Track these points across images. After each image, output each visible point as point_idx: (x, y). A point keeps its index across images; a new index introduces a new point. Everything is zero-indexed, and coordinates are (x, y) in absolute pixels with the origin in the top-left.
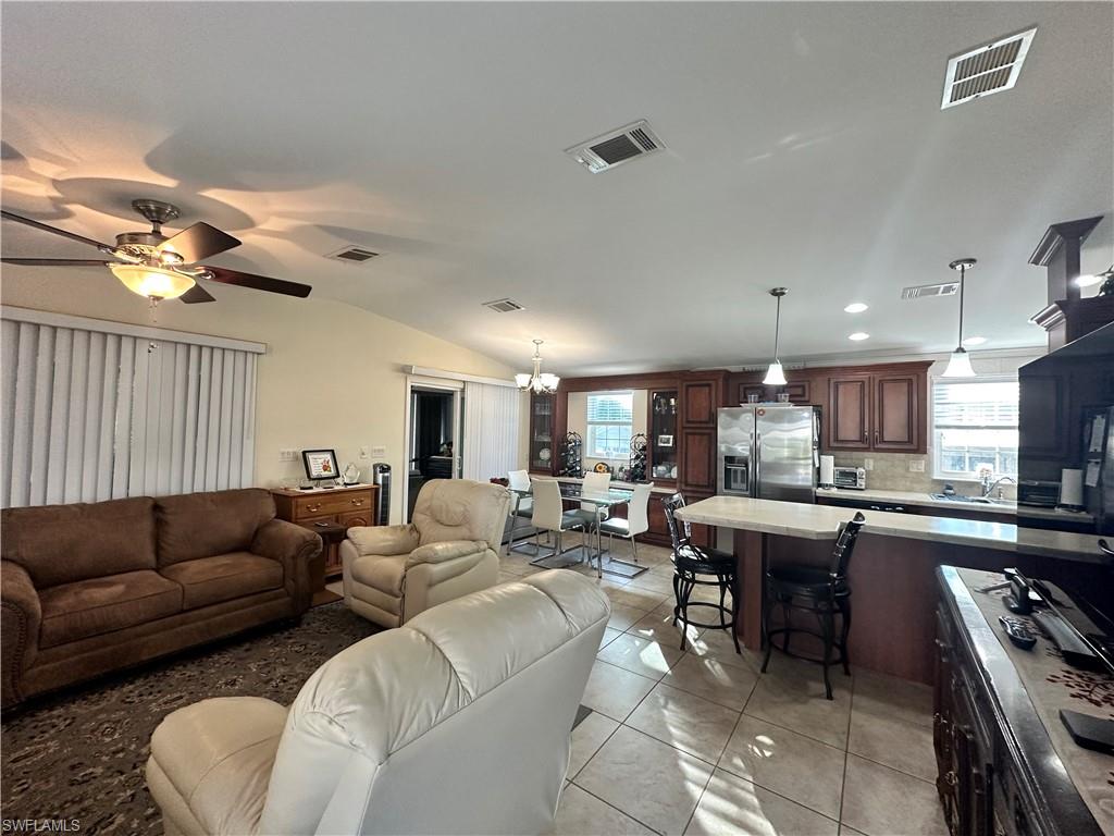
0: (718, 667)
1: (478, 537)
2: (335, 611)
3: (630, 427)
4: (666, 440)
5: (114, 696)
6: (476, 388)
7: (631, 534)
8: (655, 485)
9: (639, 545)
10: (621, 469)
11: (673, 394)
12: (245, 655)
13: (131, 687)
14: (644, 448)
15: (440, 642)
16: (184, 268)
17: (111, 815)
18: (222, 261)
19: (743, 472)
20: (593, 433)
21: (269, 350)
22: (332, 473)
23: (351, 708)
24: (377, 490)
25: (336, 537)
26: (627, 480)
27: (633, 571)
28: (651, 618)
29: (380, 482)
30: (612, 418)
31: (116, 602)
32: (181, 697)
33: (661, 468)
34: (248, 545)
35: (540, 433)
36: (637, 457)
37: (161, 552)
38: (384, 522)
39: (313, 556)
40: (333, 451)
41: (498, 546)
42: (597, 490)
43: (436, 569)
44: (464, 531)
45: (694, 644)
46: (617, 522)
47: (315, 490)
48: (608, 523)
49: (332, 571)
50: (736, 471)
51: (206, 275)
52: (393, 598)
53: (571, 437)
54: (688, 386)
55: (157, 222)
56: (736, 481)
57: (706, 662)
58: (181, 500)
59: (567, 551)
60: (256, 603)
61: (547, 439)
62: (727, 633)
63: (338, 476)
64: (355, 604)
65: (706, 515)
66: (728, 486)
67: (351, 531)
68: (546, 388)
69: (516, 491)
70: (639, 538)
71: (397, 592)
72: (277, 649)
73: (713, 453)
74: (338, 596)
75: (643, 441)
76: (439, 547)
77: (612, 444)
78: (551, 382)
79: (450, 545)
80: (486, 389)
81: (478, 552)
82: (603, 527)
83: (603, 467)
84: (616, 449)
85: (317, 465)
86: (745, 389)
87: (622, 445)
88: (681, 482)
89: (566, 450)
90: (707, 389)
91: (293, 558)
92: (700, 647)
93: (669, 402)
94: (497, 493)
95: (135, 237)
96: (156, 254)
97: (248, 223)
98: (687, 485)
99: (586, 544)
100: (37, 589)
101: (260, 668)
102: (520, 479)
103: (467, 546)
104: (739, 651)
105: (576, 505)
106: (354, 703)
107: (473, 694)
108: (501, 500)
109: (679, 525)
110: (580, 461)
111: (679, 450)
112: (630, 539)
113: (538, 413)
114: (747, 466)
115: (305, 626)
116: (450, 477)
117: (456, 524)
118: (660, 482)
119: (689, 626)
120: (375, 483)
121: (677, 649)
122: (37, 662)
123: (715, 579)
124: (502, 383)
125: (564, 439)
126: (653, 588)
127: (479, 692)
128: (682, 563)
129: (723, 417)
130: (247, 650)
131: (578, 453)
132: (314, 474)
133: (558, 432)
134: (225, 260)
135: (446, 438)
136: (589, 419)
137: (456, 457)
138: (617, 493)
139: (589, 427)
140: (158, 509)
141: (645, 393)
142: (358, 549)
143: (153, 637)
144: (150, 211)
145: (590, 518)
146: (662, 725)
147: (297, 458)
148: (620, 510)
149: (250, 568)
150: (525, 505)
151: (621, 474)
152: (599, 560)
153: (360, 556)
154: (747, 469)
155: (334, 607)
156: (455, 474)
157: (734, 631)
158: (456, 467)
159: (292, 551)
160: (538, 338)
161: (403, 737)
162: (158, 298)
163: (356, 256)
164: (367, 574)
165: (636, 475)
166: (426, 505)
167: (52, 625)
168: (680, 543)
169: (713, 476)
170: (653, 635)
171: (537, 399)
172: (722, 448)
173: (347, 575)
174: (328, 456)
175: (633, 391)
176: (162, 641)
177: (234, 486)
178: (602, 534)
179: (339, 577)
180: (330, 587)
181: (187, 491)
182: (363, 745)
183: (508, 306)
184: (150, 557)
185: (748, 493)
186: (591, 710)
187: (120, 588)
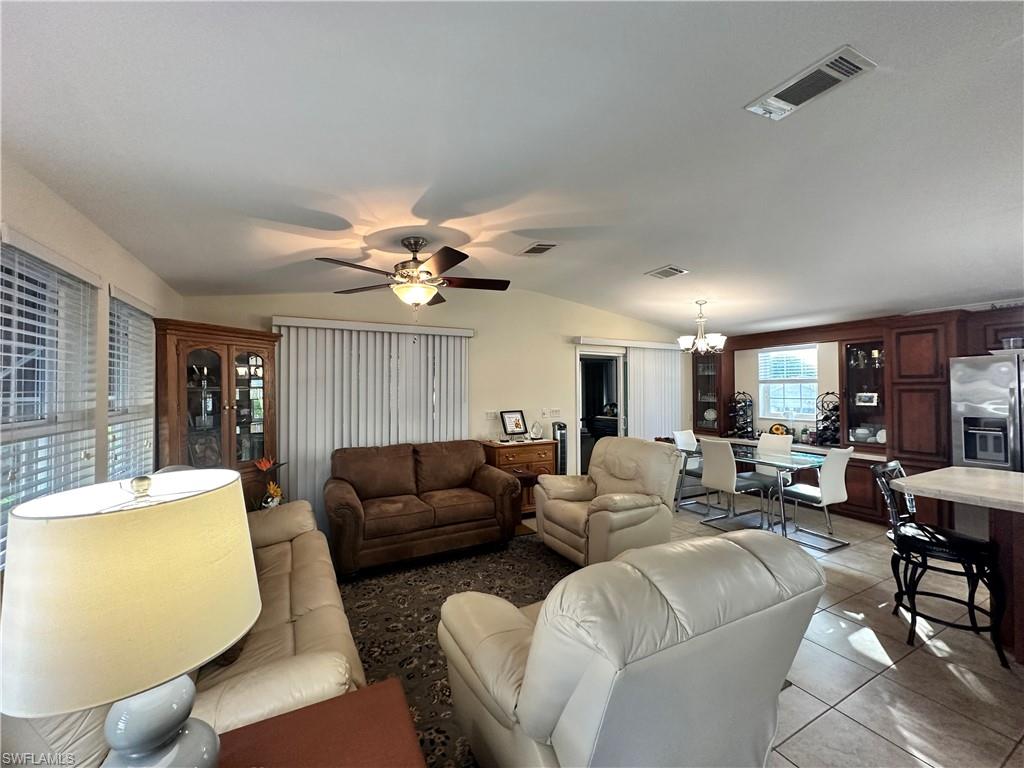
0: (970, 677)
1: (651, 492)
2: (531, 542)
3: (816, 385)
4: (868, 399)
5: (401, 578)
6: (637, 352)
7: (824, 504)
8: (855, 451)
9: (833, 516)
10: (804, 431)
11: (878, 345)
12: (473, 565)
13: (409, 574)
14: (836, 408)
15: (655, 579)
16: (432, 281)
17: (410, 658)
18: (455, 272)
19: (996, 438)
20: (767, 391)
21: (476, 333)
22: (522, 429)
23: (593, 618)
24: (556, 444)
25: (530, 482)
26: (813, 444)
27: (827, 545)
28: (860, 601)
29: (558, 437)
30: (790, 376)
31: (399, 514)
32: (438, 588)
33: (861, 432)
34: (470, 482)
35: (704, 393)
36: (826, 419)
37: (419, 483)
38: (563, 472)
39: (514, 495)
40: (521, 412)
41: (671, 502)
42: (775, 454)
43: (615, 517)
44: (638, 486)
45: (928, 642)
46: (803, 489)
47: (511, 443)
48: (793, 488)
49: (527, 509)
50: (983, 437)
51: (443, 284)
52: (577, 537)
53: (739, 397)
54: (899, 335)
55: (415, 251)
56: (984, 448)
57: (951, 667)
58: (428, 446)
59: (741, 514)
60: (477, 528)
61: (712, 399)
62: (984, 639)
63: (526, 432)
64: (548, 538)
65: (943, 488)
66: (971, 454)
67: (541, 478)
68: (713, 348)
69: (683, 451)
70: (833, 509)
71: (581, 532)
72: (494, 565)
73: (943, 414)
74: (531, 530)
75: (834, 400)
76: (617, 497)
77: (791, 404)
78: (718, 342)
79: (626, 497)
80: (648, 354)
81: (653, 505)
82: (787, 493)
83: (783, 429)
84: (798, 410)
85: (511, 421)
86: (997, 332)
87: (805, 406)
88: (893, 448)
89: (734, 410)
90: (930, 336)
91: (501, 495)
92: (940, 648)
93: (870, 354)
94: (668, 452)
95: (404, 265)
96: (415, 274)
97: (466, 239)
98: (901, 450)
99: (765, 509)
100: (361, 501)
101: (485, 577)
102: (686, 439)
103: (642, 499)
104: (1005, 663)
105: (751, 467)
106: (595, 615)
107: (690, 632)
108: (672, 458)
109: (898, 497)
110: (752, 422)
111: (888, 410)
112: (821, 509)
113: (701, 373)
114: (1004, 429)
115: (511, 551)
116: (616, 435)
117: (631, 479)
118: (861, 446)
119: (919, 619)
120: (554, 439)
121: (904, 643)
122: (364, 548)
123: (959, 568)
124: (662, 346)
125: (732, 399)
126: (859, 567)
127: (696, 631)
128: (903, 543)
129: (958, 369)
130: (475, 562)
131: (749, 413)
132: (509, 430)
133: (725, 391)
134: (459, 271)
135: (608, 400)
136: (761, 378)
137: (621, 417)
138: (800, 457)
139: (762, 386)
140: (415, 451)
141: (835, 345)
142: (547, 494)
143: (419, 542)
144: (411, 244)
145: (767, 481)
146: (889, 723)
147: (496, 417)
148: (809, 476)
149: (473, 501)
150: (693, 464)
151: (804, 437)
152: (784, 528)
153: (549, 499)
154: (1006, 436)
155: (530, 539)
156: (621, 432)
157: (994, 638)
158: (621, 426)
159: (500, 490)
160: (701, 298)
161: (635, 653)
162: (417, 305)
163: (538, 250)
164: (558, 515)
165: (825, 438)
166: (600, 460)
167: (370, 524)
168: (902, 519)
169: (944, 441)
170: (863, 620)
171: (700, 361)
172: (959, 408)
173: (539, 514)
174: (518, 416)
175: (818, 345)
176: (424, 547)
177: (457, 438)
178: (786, 501)
179: (532, 515)
180: (525, 522)
181: (430, 441)
182: (605, 650)
183: (671, 272)
184: (412, 485)
185: (1008, 465)
186: (791, 684)
187: (400, 505)
